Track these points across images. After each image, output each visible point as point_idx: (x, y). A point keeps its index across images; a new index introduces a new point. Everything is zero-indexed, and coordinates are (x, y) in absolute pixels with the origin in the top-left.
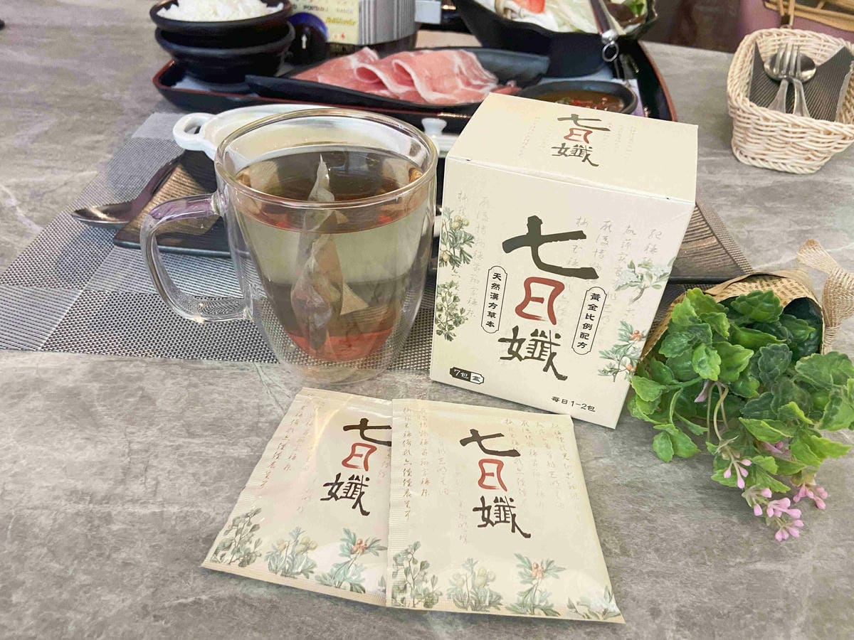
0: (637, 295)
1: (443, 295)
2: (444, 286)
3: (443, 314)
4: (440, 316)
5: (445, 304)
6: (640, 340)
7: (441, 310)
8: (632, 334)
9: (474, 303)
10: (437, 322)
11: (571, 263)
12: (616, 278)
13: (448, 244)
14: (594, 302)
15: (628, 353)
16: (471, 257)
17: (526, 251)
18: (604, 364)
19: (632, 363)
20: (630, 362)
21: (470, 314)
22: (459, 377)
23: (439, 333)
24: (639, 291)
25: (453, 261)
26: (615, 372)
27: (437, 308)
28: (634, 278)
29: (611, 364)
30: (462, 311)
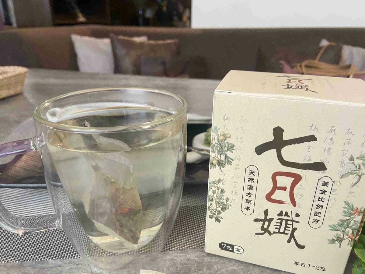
0: (356, 180)
1: (214, 189)
2: (214, 183)
3: (214, 203)
4: (211, 204)
5: (215, 195)
6: (359, 215)
7: (212, 200)
8: (353, 210)
9: (236, 193)
10: (209, 209)
11: (306, 160)
12: (341, 169)
13: (216, 153)
14: (324, 188)
15: (350, 225)
16: (233, 160)
17: (273, 152)
18: (332, 235)
19: (353, 233)
20: (351, 232)
21: (233, 202)
22: (226, 249)
23: (211, 217)
24: (358, 177)
25: (220, 164)
26: (340, 240)
27: (209, 199)
28: (353, 168)
29: (337, 234)
30: (227, 200)
